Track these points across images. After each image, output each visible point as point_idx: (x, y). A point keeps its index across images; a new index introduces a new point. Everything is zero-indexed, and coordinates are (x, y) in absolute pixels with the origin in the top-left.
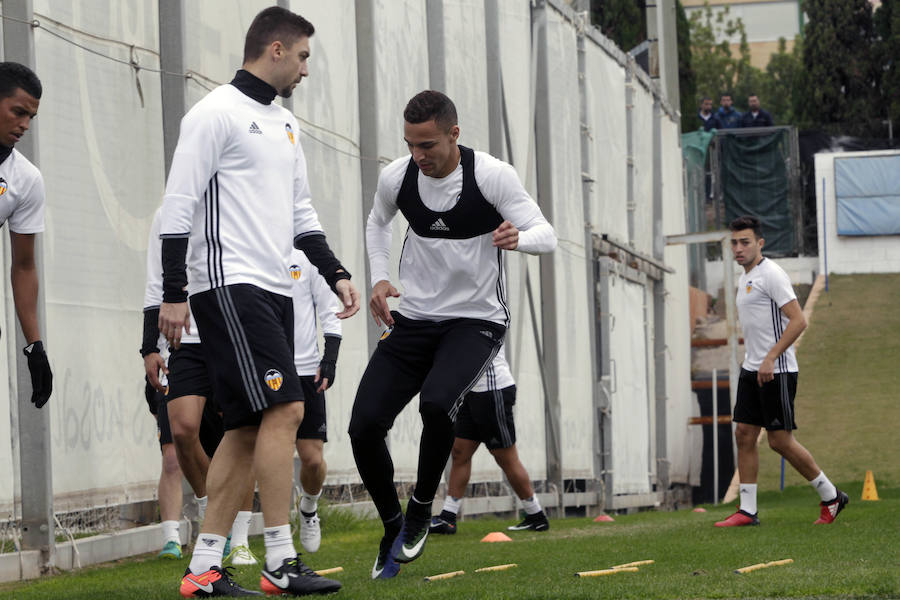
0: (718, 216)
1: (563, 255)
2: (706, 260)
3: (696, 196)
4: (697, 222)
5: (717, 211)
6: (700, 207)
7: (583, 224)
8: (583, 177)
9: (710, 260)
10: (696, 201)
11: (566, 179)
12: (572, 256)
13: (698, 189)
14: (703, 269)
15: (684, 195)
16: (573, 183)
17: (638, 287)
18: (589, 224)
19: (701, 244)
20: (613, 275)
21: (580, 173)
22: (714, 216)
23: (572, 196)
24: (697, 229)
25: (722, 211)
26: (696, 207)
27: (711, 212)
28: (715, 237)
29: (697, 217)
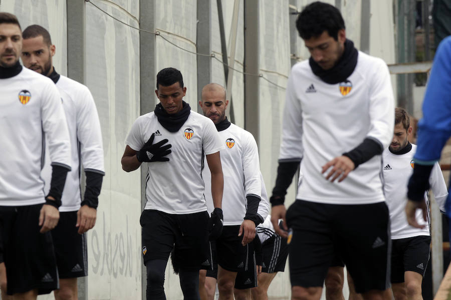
0: (427, 43)
1: (270, 87)
2: (414, 85)
3: (406, 22)
4: (406, 48)
5: (427, 36)
6: (410, 34)
7: (290, 55)
8: (290, 9)
9: (418, 85)
10: (406, 27)
11: (275, 13)
12: (278, 87)
13: (409, 15)
14: (410, 94)
15: (394, 22)
16: (282, 16)
18: (294, 55)
19: (409, 74)
21: (288, 6)
22: (424, 42)
23: (280, 29)
24: (406, 61)
25: (431, 37)
26: (406, 33)
27: (421, 37)
28: (422, 68)
29: (406, 43)
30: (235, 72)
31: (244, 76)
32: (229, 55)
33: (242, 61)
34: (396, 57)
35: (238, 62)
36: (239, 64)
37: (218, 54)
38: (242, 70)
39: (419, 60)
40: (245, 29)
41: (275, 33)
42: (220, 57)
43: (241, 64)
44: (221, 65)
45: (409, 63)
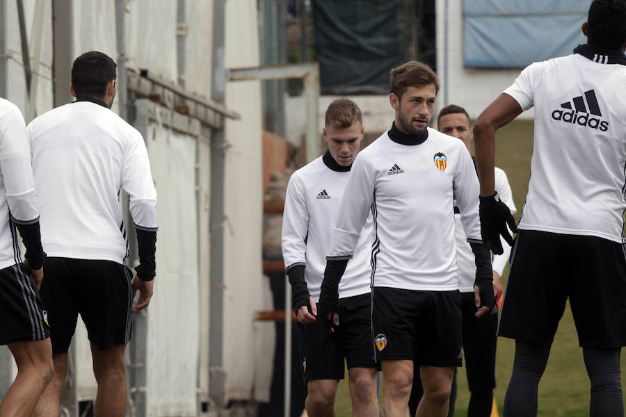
2: (286, 95)
3: (274, 9)
5: (303, 28)
6: (280, 26)
7: (115, 55)
9: (291, 96)
10: (274, 16)
14: (281, 108)
15: (258, 8)
17: (189, 139)
18: (122, 55)
19: (280, 81)
20: (153, 125)
22: (298, 36)
23: (101, 19)
24: (275, 62)
25: (309, 29)
26: (275, 24)
27: (295, 30)
28: (296, 71)
29: (275, 37)
30: (40, 78)
31: (54, 84)
32: (31, 54)
33: (50, 63)
34: (261, 57)
35: (44, 65)
36: (46, 68)
37: (16, 53)
38: (50, 76)
39: (292, 61)
40: (54, 19)
41: (94, 23)
42: (19, 58)
43: (48, 67)
44: (21, 70)
45: (280, 65)
